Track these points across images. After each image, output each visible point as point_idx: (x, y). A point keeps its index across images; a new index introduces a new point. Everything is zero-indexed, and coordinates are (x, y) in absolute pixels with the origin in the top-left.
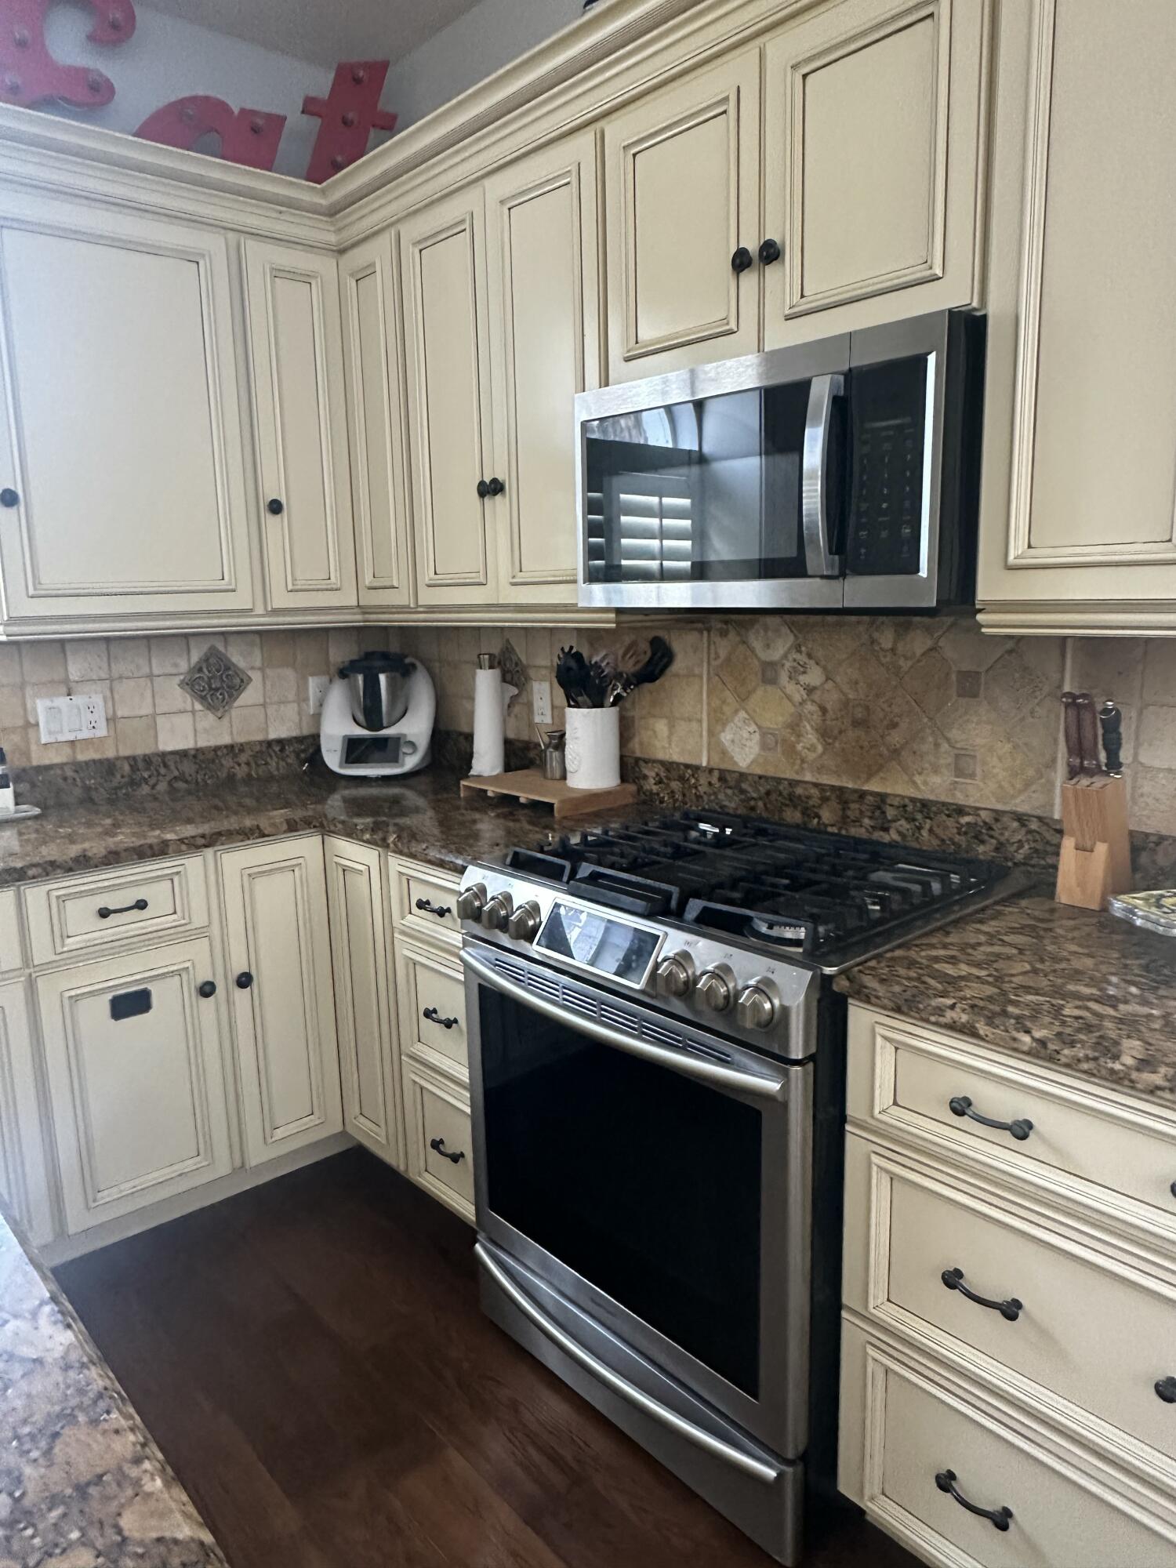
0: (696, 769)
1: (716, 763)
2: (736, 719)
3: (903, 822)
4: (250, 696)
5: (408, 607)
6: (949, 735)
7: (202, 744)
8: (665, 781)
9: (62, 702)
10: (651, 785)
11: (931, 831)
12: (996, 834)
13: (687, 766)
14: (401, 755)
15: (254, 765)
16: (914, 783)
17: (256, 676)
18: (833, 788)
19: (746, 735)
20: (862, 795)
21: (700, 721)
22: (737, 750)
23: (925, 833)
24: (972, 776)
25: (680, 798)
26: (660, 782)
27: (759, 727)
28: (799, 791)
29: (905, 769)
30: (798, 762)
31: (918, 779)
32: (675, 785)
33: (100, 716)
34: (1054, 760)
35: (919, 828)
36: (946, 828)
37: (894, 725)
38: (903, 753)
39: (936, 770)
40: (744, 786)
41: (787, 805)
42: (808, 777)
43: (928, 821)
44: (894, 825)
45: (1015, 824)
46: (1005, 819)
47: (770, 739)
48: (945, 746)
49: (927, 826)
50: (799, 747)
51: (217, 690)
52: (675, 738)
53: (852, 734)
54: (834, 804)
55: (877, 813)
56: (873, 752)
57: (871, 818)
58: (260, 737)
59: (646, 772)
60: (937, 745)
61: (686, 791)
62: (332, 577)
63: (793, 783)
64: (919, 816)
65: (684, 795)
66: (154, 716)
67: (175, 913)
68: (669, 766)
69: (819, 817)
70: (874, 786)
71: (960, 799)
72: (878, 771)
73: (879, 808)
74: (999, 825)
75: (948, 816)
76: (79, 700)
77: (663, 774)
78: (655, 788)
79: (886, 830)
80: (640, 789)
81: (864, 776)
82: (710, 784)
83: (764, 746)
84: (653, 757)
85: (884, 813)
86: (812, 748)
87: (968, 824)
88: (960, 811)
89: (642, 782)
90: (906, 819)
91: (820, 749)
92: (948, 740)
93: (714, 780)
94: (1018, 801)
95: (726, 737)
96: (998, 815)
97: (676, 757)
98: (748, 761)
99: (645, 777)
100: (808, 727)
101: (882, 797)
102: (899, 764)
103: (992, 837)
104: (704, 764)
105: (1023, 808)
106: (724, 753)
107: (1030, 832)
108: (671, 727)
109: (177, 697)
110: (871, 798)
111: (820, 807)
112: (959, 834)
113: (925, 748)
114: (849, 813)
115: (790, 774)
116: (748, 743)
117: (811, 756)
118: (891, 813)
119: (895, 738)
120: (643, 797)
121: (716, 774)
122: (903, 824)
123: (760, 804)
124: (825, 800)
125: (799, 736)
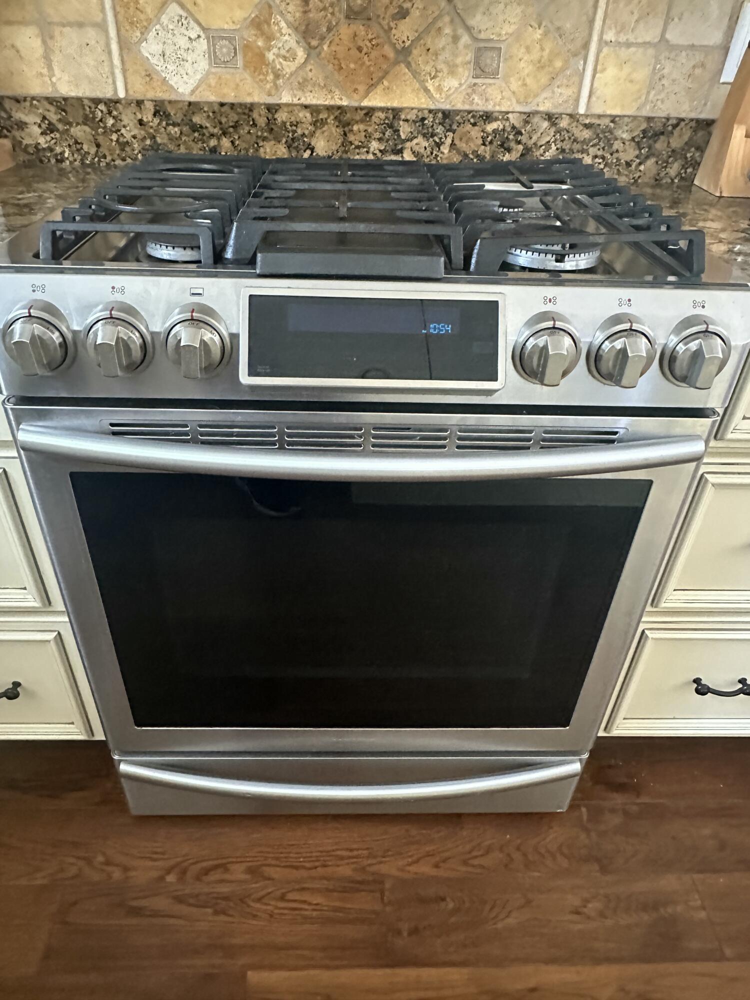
0: (112, 103)
1: (139, 89)
2: (164, 19)
3: (420, 139)
6: (472, 22)
8: (60, 126)
10: (34, 136)
11: (453, 144)
12: (524, 139)
13: (97, 101)
16: (427, 90)
18: (329, 108)
19: (183, 42)
20: (370, 112)
21: (102, 27)
22: (171, 67)
23: (445, 149)
24: (495, 74)
25: (93, 150)
26: (51, 129)
27: (204, 29)
28: (281, 116)
29: (415, 74)
30: (271, 77)
31: (430, 85)
32: (79, 131)
34: (586, 46)
35: (438, 145)
36: (469, 140)
37: (403, 14)
38: (415, 52)
39: (452, 72)
40: (197, 119)
41: (264, 139)
42: (286, 98)
43: (450, 134)
44: (408, 144)
45: (546, 124)
46: (536, 120)
47: (223, 48)
48: (465, 39)
49: (449, 141)
50: (270, 56)
52: (56, 58)
53: (345, 31)
54: (332, 129)
55: (388, 133)
56: (374, 54)
57: (380, 140)
59: (19, 115)
60: (456, 39)
61: (101, 139)
63: (272, 109)
64: (439, 130)
65: (98, 146)
68: (62, 104)
69: (312, 150)
70: (375, 100)
71: (479, 105)
72: (380, 80)
73: (391, 126)
74: (528, 128)
75: (474, 125)
77: (53, 117)
78: (43, 141)
79: (400, 152)
80: (17, 145)
81: (362, 88)
82: (141, 122)
83: (214, 58)
84: (19, 92)
85: (397, 131)
86: (290, 56)
87: (494, 131)
88: (488, 117)
89: (17, 134)
90: (424, 135)
91: (301, 54)
92: (468, 29)
93: (148, 116)
94: (540, 99)
95: (150, 48)
96: (528, 117)
97: (66, 89)
98: (192, 82)
99: (22, 125)
100: (283, 24)
101: (396, 112)
102: (408, 65)
103: (519, 143)
104: (122, 94)
105: (545, 106)
106: (149, 75)
107: (559, 131)
108: (47, 37)
110: (382, 115)
111: (312, 134)
112: (484, 144)
113: (442, 42)
114: (351, 138)
115: (257, 96)
116: (190, 57)
117: (289, 67)
118: (405, 130)
119: (404, 31)
120: (22, 157)
121: (149, 107)
122: (421, 144)
123: (226, 142)
124: (318, 124)
125: (269, 38)
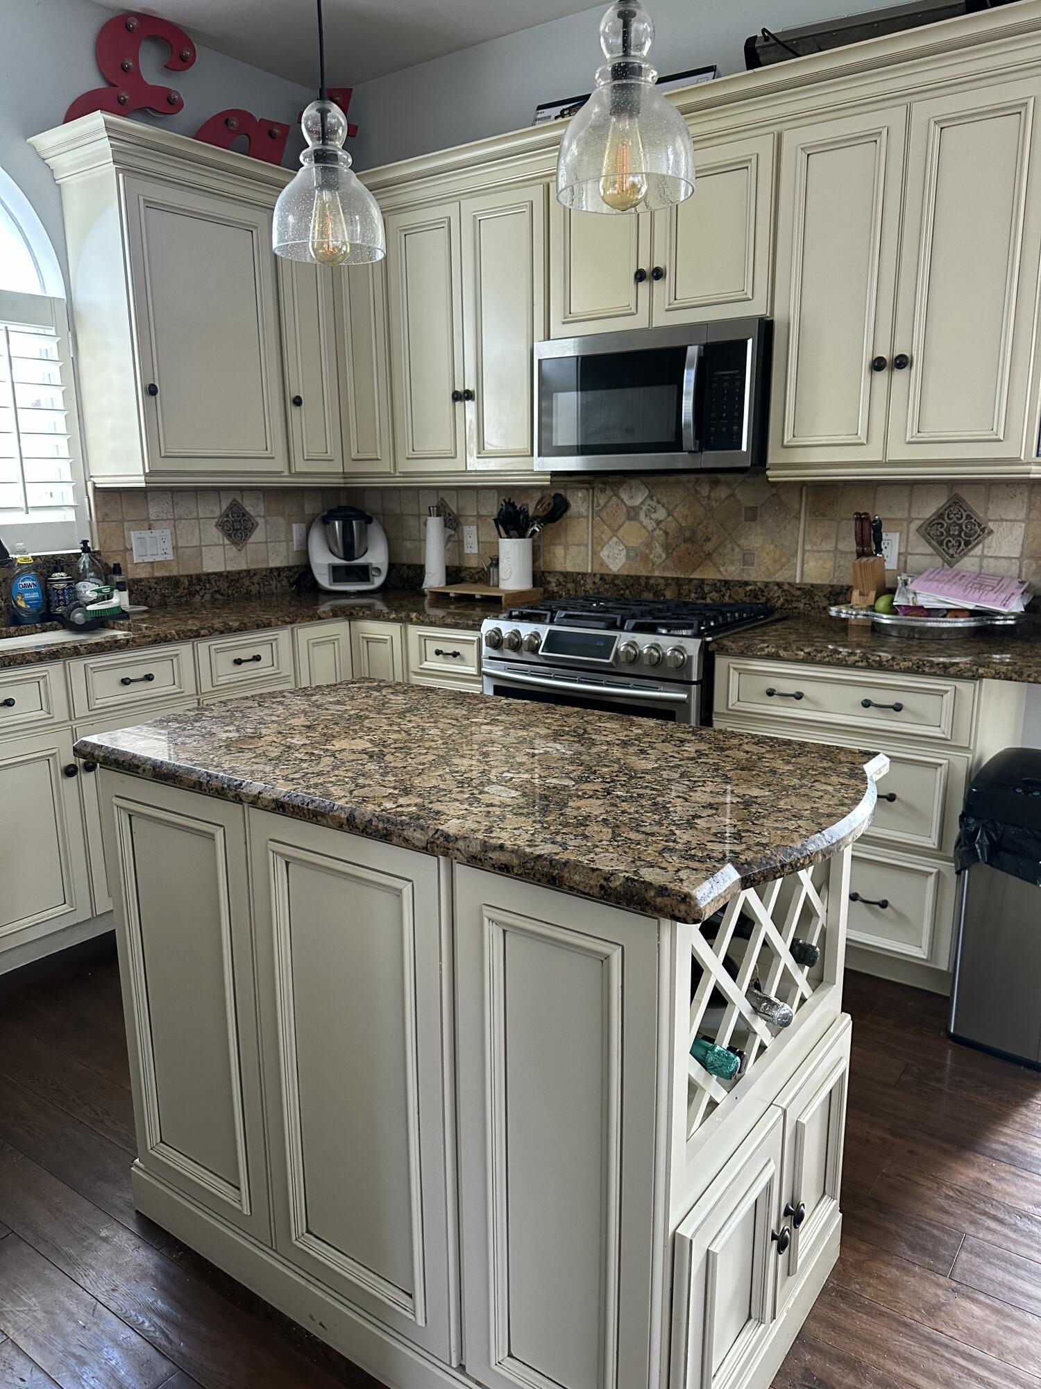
0: (584, 575)
1: (597, 569)
2: (611, 542)
3: (714, 593)
4: (257, 536)
5: (390, 473)
6: (740, 543)
7: (229, 569)
8: (563, 583)
9: (146, 534)
10: (553, 587)
11: (730, 596)
12: (766, 594)
13: (578, 574)
14: (371, 577)
15: (262, 585)
16: (720, 571)
17: (261, 521)
18: (673, 578)
19: (617, 551)
20: (691, 580)
21: (587, 546)
22: (611, 561)
23: (727, 598)
24: (752, 564)
25: (574, 593)
26: (560, 584)
27: (625, 546)
28: (652, 582)
29: (715, 564)
30: (651, 565)
31: (722, 569)
32: (570, 586)
33: (168, 546)
34: (796, 552)
35: (723, 596)
36: (738, 594)
37: (708, 539)
38: (714, 555)
39: (732, 563)
40: (616, 582)
41: (644, 591)
42: (657, 574)
43: (729, 591)
44: (709, 595)
45: (776, 588)
46: (771, 586)
47: (632, 554)
48: (737, 549)
49: (728, 594)
50: (651, 557)
51: (237, 530)
52: (569, 557)
53: (683, 546)
54: (674, 587)
55: (699, 590)
56: (695, 556)
57: (695, 593)
58: (264, 566)
59: (549, 579)
60: (733, 550)
61: (578, 589)
62: (329, 451)
63: (648, 578)
64: (723, 589)
65: (576, 592)
66: (201, 546)
67: (273, 665)
68: (566, 575)
69: (664, 596)
70: (696, 575)
71: (746, 578)
72: (699, 566)
73: (700, 587)
74: (767, 589)
75: (740, 587)
76: (157, 533)
77: (561, 580)
78: (555, 589)
79: (705, 598)
80: (546, 590)
81: (690, 570)
82: (594, 583)
83: (628, 557)
84: (552, 569)
85: (703, 589)
86: (660, 556)
87: (751, 590)
88: (746, 584)
89: (546, 585)
90: (716, 592)
91: (664, 556)
92: (739, 545)
93: (597, 580)
94: (776, 576)
95: (604, 554)
96: (767, 584)
97: (570, 569)
98: (619, 567)
99: (549, 582)
100: (657, 544)
101: (703, 580)
102: (711, 561)
103: (763, 596)
104: (589, 571)
105: (780, 579)
106: (602, 564)
107: (784, 591)
108: (566, 549)
109: (214, 534)
110: (696, 582)
111: (665, 589)
112: (746, 596)
113: (726, 551)
114: (682, 591)
115: (644, 573)
116: (619, 557)
117: (658, 561)
118: (707, 589)
119: (709, 547)
120: (547, 595)
121: (598, 576)
122: (715, 595)
123: (627, 592)
124: (667, 585)
125: (651, 550)
